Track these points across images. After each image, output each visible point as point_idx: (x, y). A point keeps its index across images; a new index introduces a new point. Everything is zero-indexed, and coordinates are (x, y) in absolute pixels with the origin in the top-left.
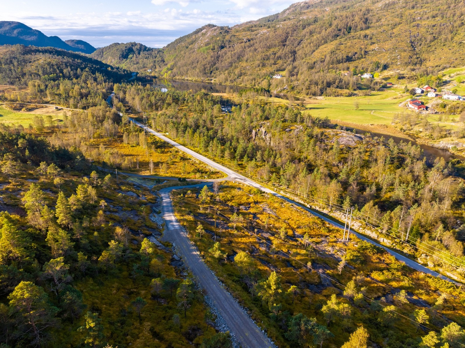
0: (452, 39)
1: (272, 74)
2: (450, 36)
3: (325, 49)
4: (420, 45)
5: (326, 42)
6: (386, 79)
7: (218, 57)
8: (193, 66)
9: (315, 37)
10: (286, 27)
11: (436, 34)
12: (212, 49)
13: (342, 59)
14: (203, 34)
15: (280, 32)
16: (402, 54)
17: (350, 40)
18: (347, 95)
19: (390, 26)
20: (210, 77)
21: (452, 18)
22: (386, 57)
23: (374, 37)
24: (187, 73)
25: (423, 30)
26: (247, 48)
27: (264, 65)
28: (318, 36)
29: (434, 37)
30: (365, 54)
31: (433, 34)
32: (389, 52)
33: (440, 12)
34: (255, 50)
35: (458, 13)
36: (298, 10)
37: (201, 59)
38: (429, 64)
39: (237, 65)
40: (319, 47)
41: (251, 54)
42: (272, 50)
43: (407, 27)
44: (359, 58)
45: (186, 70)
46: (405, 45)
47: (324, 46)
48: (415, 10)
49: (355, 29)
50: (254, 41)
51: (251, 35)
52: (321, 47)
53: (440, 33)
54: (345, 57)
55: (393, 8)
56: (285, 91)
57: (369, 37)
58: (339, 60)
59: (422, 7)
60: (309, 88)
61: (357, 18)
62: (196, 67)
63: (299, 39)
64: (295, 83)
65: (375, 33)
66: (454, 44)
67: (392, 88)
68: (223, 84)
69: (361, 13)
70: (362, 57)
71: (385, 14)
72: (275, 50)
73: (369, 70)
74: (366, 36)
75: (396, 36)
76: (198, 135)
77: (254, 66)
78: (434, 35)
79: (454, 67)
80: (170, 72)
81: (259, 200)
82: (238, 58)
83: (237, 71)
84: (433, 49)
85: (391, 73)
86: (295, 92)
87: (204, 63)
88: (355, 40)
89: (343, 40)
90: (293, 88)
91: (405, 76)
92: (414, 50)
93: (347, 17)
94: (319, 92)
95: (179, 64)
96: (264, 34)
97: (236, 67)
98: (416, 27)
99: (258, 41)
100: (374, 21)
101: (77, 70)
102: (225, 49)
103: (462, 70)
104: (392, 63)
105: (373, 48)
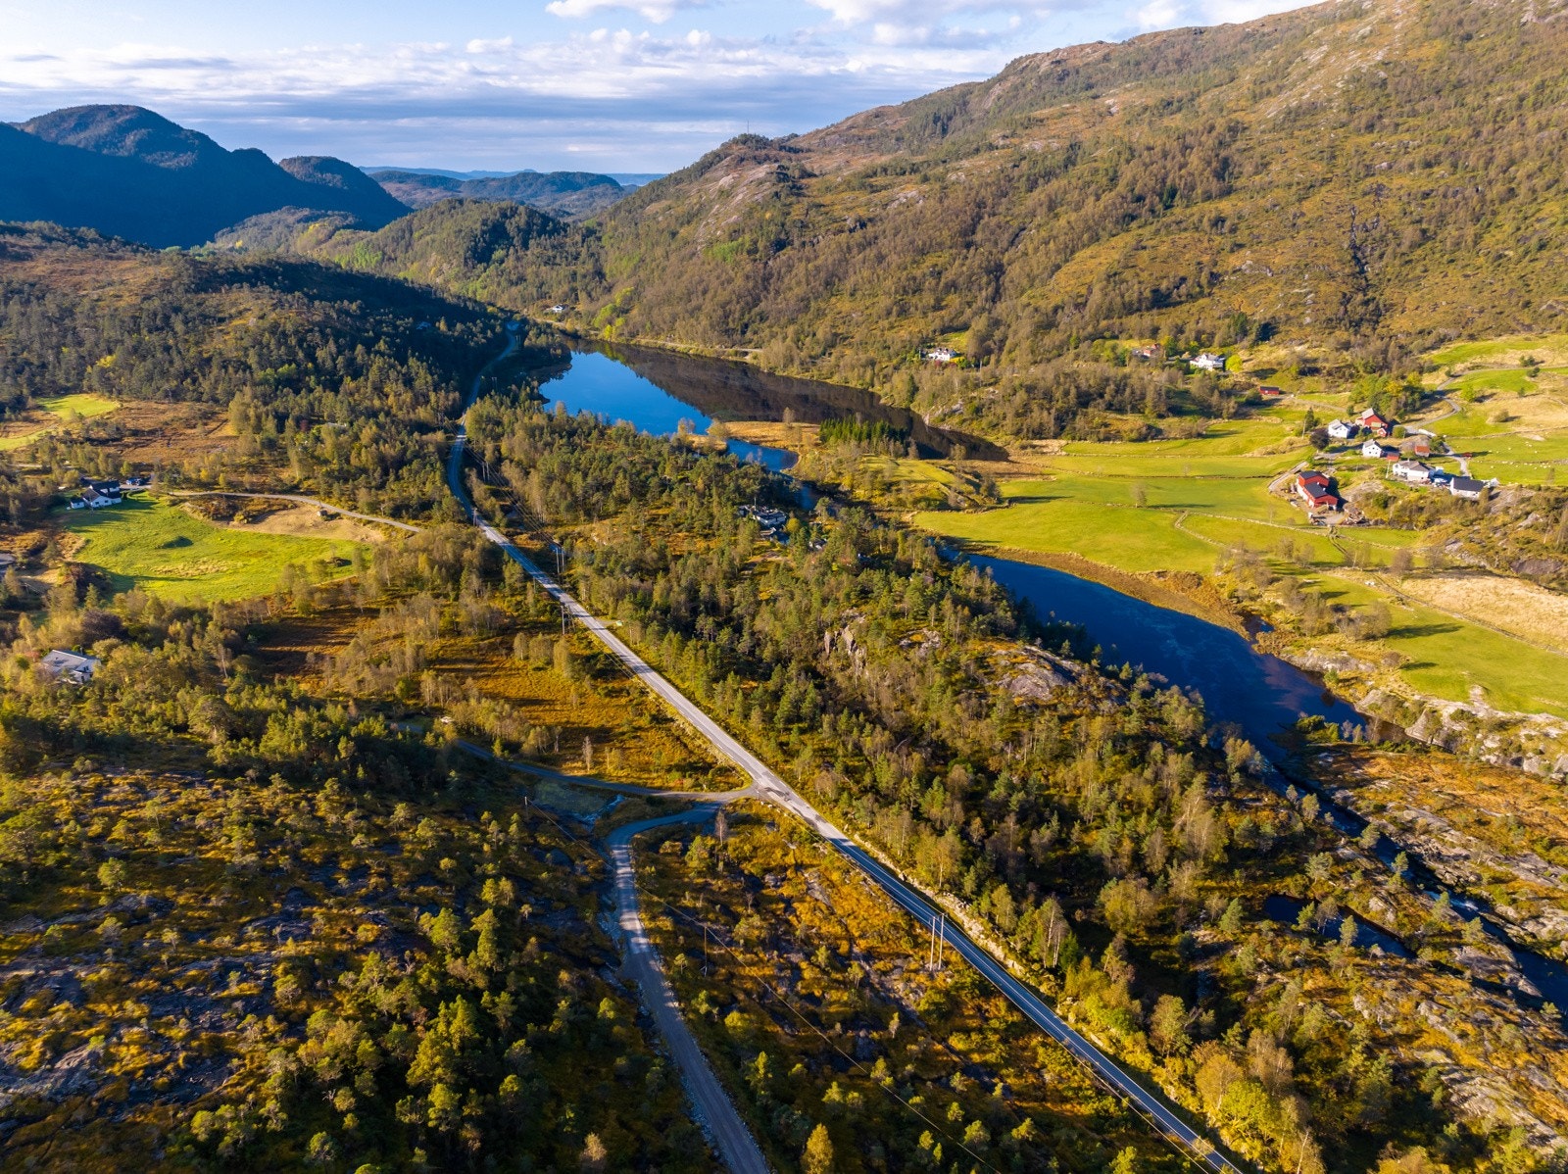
0: (1476, 242)
1: (927, 343)
2: (1470, 231)
3: (1091, 264)
4: (1381, 256)
5: (1095, 239)
6: (1263, 373)
7: (766, 279)
8: (689, 307)
9: (1063, 222)
10: (975, 182)
11: (1429, 222)
12: (749, 252)
13: (1140, 301)
14: (722, 192)
15: (957, 199)
16: (1323, 288)
17: (1168, 234)
18: (1134, 435)
19: (1294, 188)
20: (742, 344)
21: (1481, 172)
22: (1272, 296)
23: (1243, 226)
24: (672, 329)
25: (1393, 207)
26: (855, 251)
27: (903, 312)
28: (1073, 217)
29: (1424, 232)
30: (1211, 284)
31: (1419, 221)
32: (1283, 278)
33: (1450, 147)
34: (881, 258)
35: (1500, 158)
36: (1029, 87)
37: (714, 284)
38: (1398, 324)
39: (823, 305)
40: (1073, 252)
41: (866, 273)
42: (930, 261)
43: (1345, 195)
44: (1191, 297)
45: (668, 318)
46: (1335, 256)
47: (1088, 252)
48: (1374, 136)
49: (1188, 198)
50: (879, 227)
51: (868, 204)
52: (1079, 255)
53: (1442, 220)
54: (1147, 294)
55: (1309, 126)
56: (956, 420)
57: (1228, 224)
58: (1131, 304)
59: (1397, 125)
60: (1024, 412)
61: (1194, 160)
62: (699, 308)
63: (1015, 224)
64: (986, 394)
65: (1246, 212)
66: (1482, 259)
67: (1276, 408)
68: (779, 373)
69: (1210, 141)
70: (1201, 294)
71: (1283, 144)
72: (941, 261)
73: (1217, 339)
74: (1218, 221)
75: (1308, 225)
76: (691, 653)
77: (874, 311)
78: (1424, 226)
79: (1472, 337)
80: (619, 322)
81: (807, 861)
82: (828, 284)
83: (822, 331)
84: (1418, 272)
85: (1281, 353)
86: (984, 423)
87: (723, 295)
88: (1184, 235)
89: (1147, 231)
90: (978, 410)
91: (1319, 365)
92: (1362, 272)
93: (1165, 155)
94: (1052, 426)
95: (649, 294)
96: (908, 205)
97: (820, 314)
98: (1371, 197)
99: (888, 226)
100: (1249, 168)
101: (353, 349)
102: (788, 250)
103: (1489, 351)
104: (1289, 318)
105: (1238, 264)
